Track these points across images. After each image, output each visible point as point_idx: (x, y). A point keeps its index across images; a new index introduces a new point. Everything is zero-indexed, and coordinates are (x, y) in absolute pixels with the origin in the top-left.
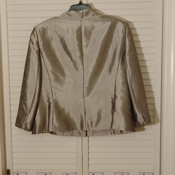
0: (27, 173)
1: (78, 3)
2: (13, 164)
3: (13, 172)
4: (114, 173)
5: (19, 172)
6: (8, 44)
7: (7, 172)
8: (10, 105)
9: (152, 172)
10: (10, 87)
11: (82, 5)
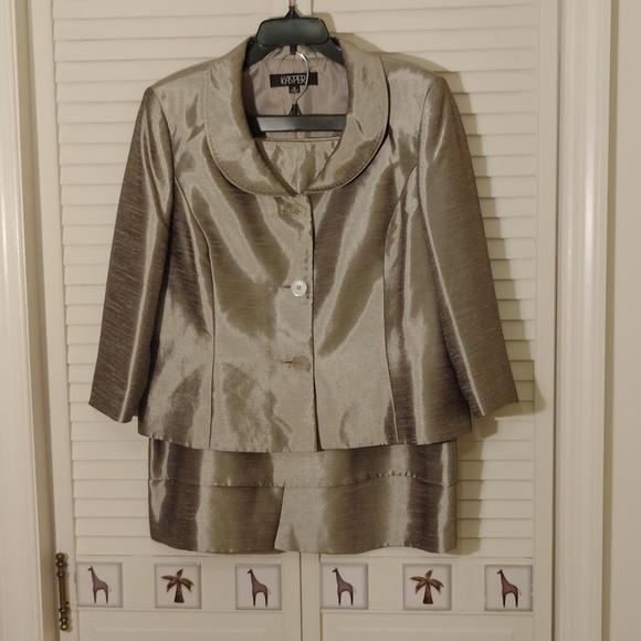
0: (120, 565)
1: (283, 12)
2: (75, 538)
3: (77, 564)
4: (404, 566)
5: (97, 563)
6: (58, 146)
7: (57, 563)
8: (67, 346)
9: (529, 562)
10: (64, 287)
11: (297, 21)
